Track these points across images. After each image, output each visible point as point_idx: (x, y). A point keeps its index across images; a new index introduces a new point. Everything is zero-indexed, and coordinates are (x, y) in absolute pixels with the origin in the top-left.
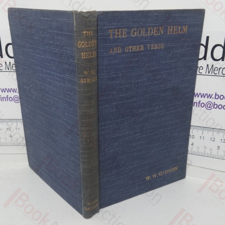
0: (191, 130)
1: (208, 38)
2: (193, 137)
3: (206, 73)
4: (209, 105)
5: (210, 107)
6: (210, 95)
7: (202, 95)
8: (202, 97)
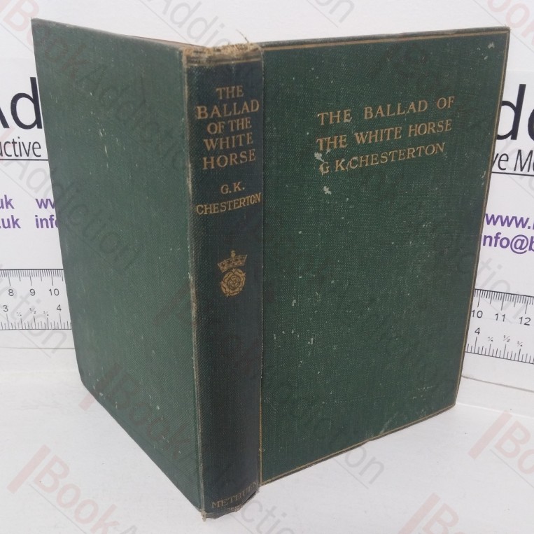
0: (475, 300)
1: (522, 88)
2: (480, 315)
3: (515, 170)
4: (519, 243)
5: (520, 248)
6: (522, 219)
7: (504, 219)
8: (503, 224)
